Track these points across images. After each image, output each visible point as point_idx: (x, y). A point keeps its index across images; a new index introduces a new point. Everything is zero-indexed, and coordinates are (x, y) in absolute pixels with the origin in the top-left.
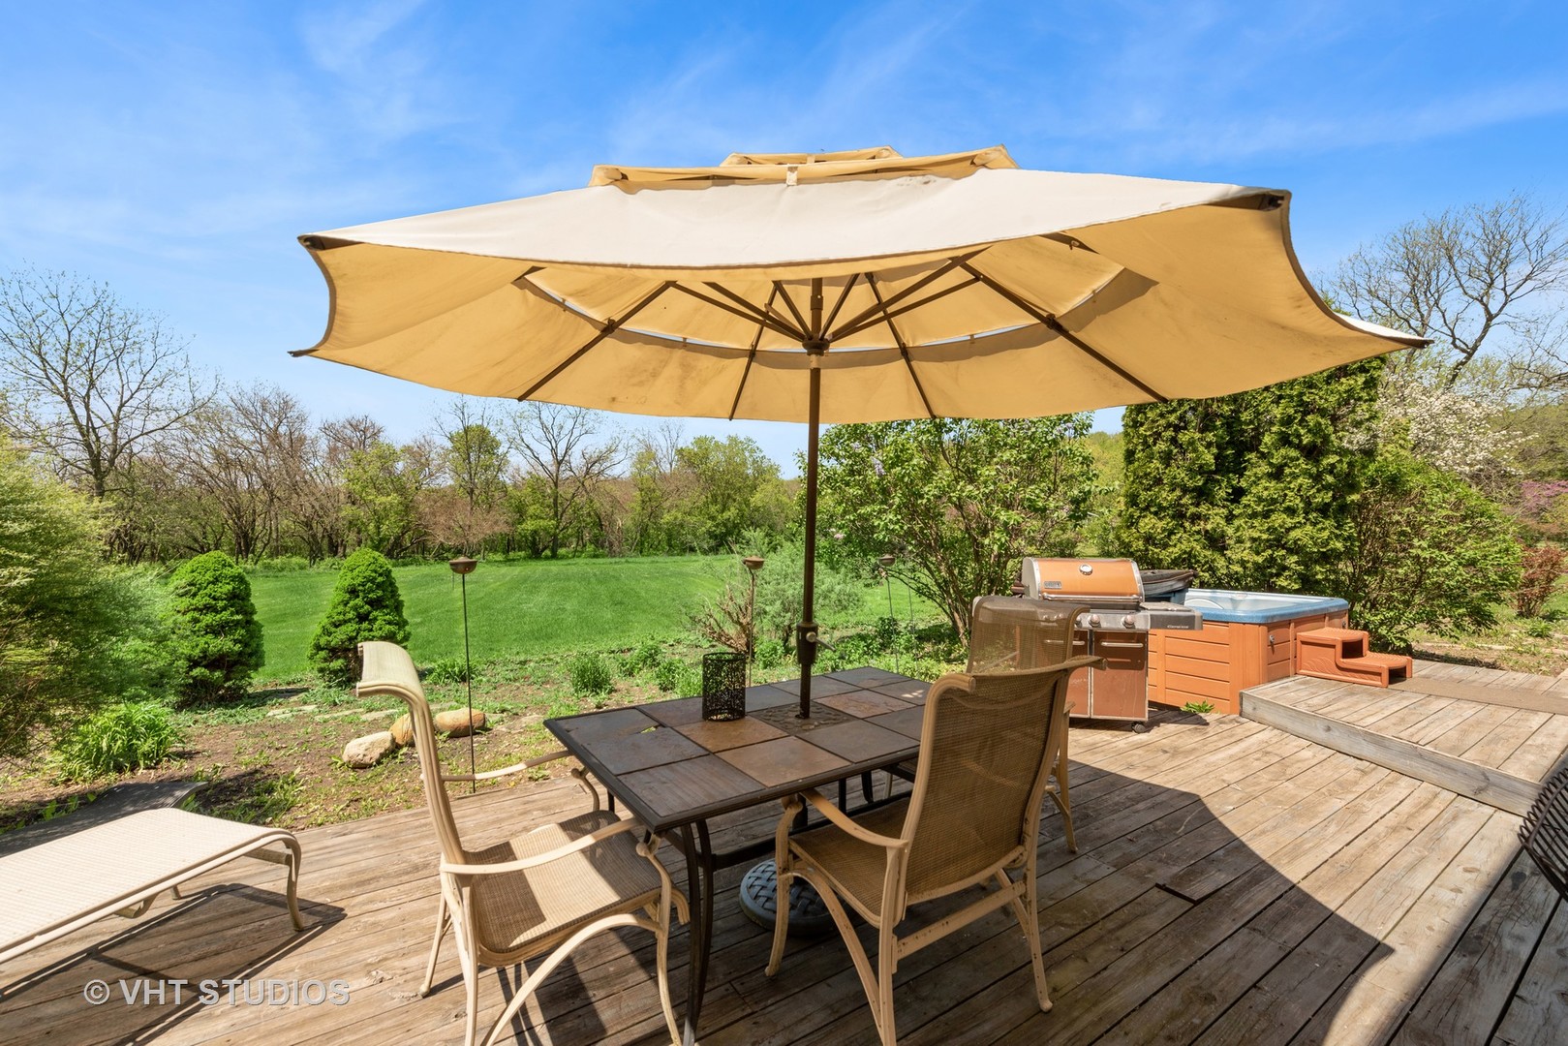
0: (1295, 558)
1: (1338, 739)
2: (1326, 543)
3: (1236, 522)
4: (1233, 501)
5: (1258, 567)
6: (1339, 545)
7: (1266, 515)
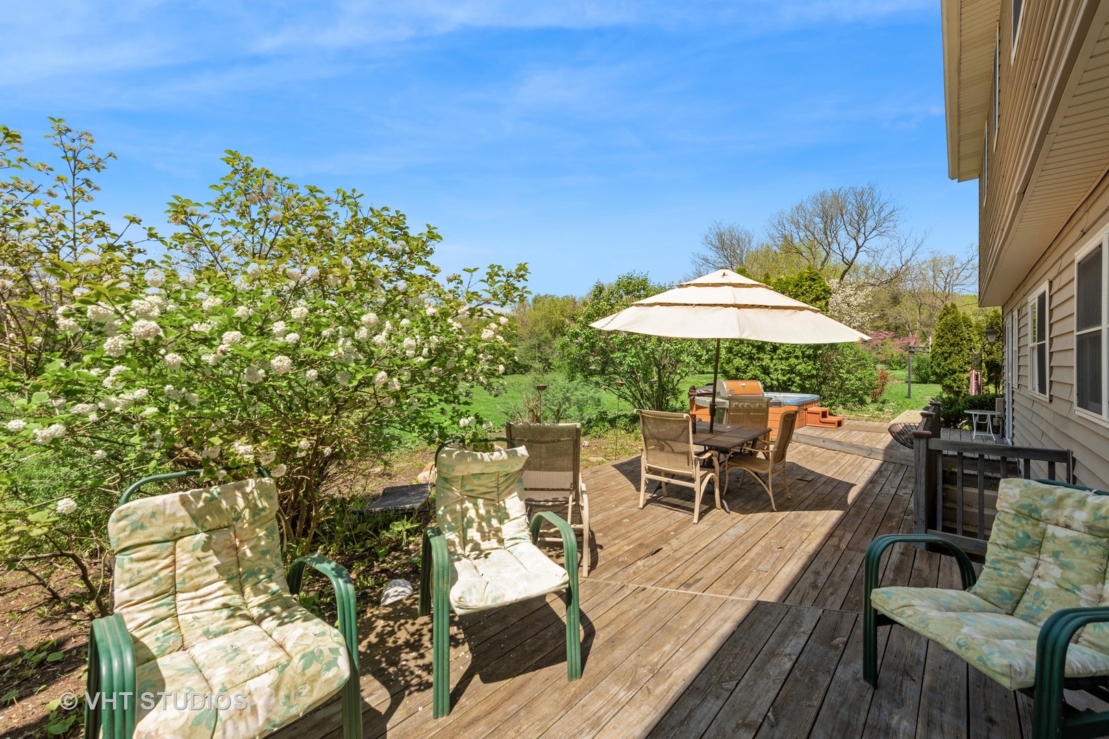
0: (798, 378)
1: (827, 445)
2: (810, 372)
3: (774, 362)
4: (772, 352)
5: (784, 382)
6: (815, 372)
7: (787, 359)
